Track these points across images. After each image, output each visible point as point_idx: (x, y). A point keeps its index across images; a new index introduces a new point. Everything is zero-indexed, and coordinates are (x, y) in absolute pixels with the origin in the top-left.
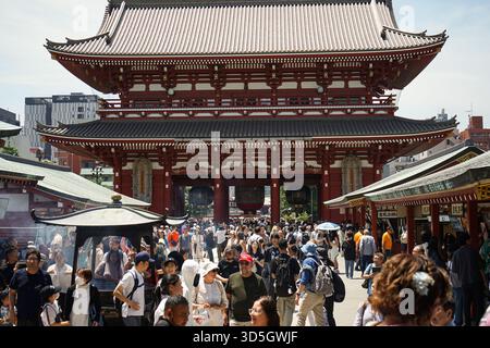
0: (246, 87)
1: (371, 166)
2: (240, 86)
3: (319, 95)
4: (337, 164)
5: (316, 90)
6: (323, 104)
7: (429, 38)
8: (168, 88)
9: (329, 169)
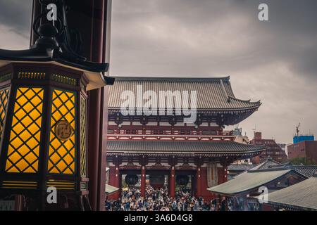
0: (158, 125)
1: (222, 166)
2: (155, 124)
3: (196, 129)
4: (205, 165)
5: (194, 127)
6: (197, 134)
7: (252, 103)
8: (118, 124)
9: (201, 168)
